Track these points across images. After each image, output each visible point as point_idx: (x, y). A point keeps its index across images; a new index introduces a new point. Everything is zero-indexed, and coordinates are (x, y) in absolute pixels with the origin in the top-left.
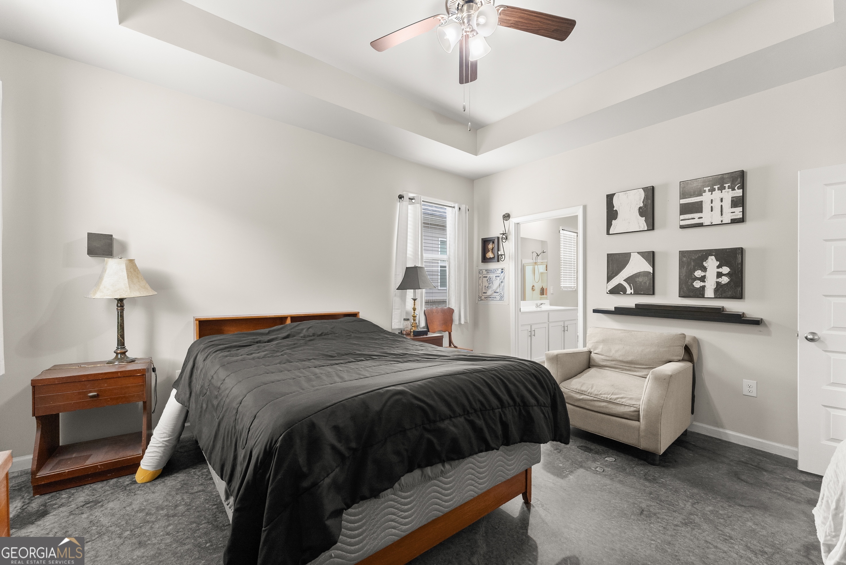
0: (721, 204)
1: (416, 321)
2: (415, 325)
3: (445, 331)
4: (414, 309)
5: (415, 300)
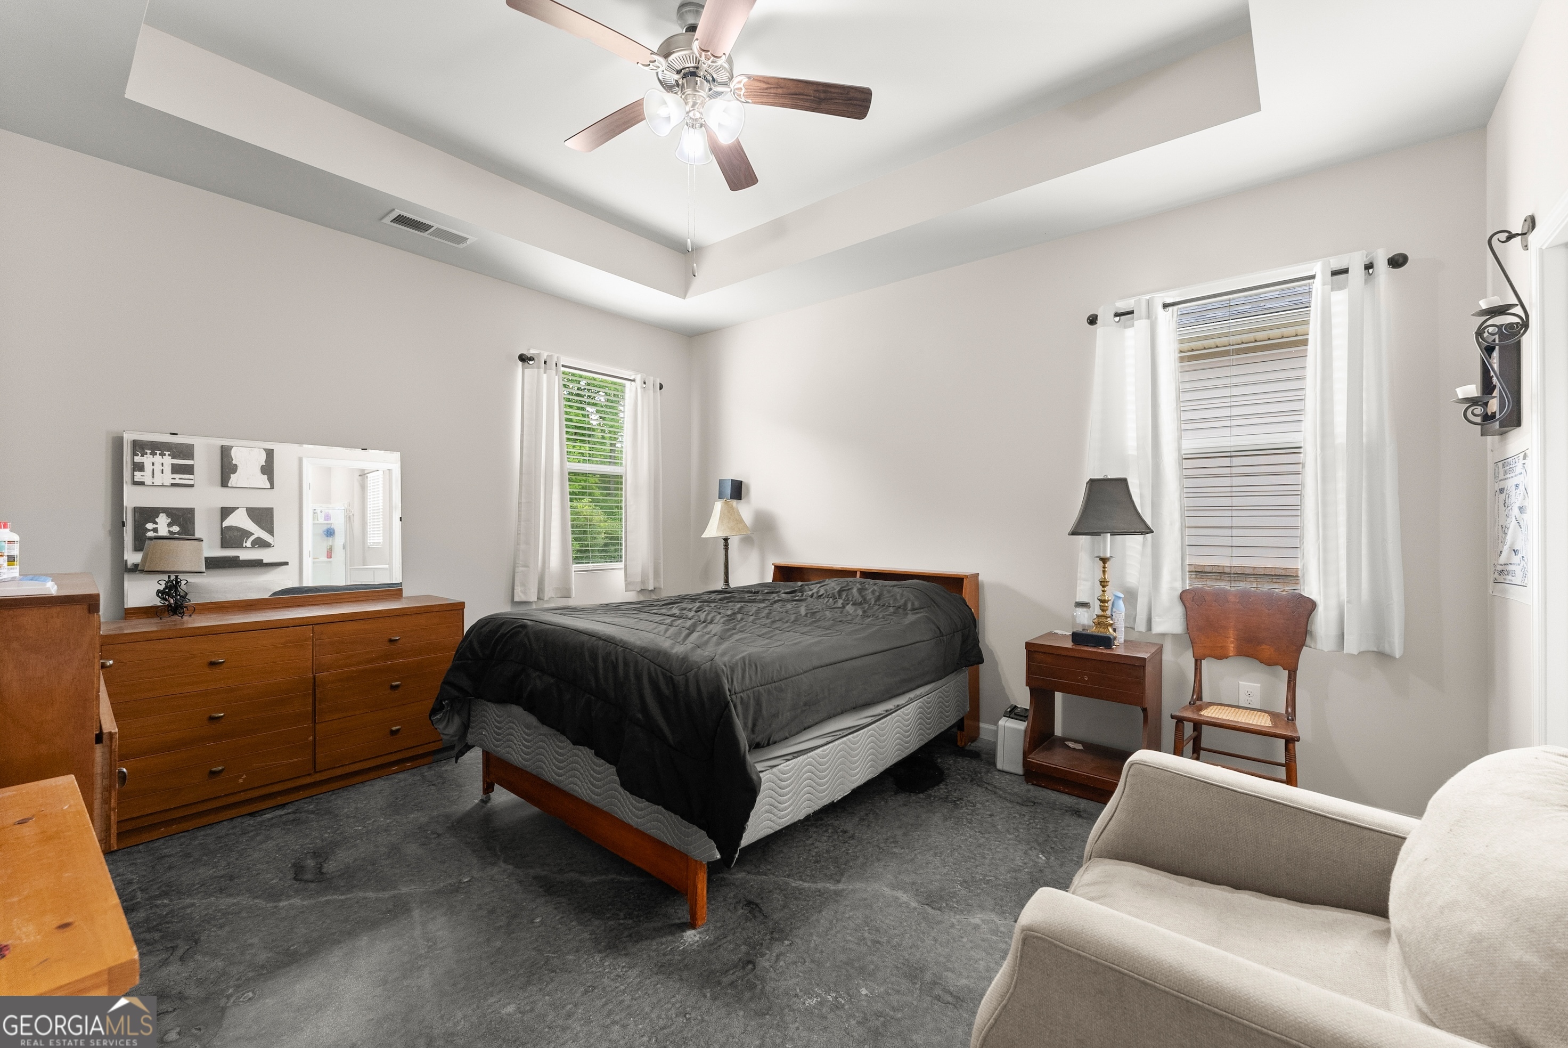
0: (152, 467)
1: (1108, 613)
2: (1101, 621)
3: (1269, 663)
4: (1103, 583)
5: (1104, 560)
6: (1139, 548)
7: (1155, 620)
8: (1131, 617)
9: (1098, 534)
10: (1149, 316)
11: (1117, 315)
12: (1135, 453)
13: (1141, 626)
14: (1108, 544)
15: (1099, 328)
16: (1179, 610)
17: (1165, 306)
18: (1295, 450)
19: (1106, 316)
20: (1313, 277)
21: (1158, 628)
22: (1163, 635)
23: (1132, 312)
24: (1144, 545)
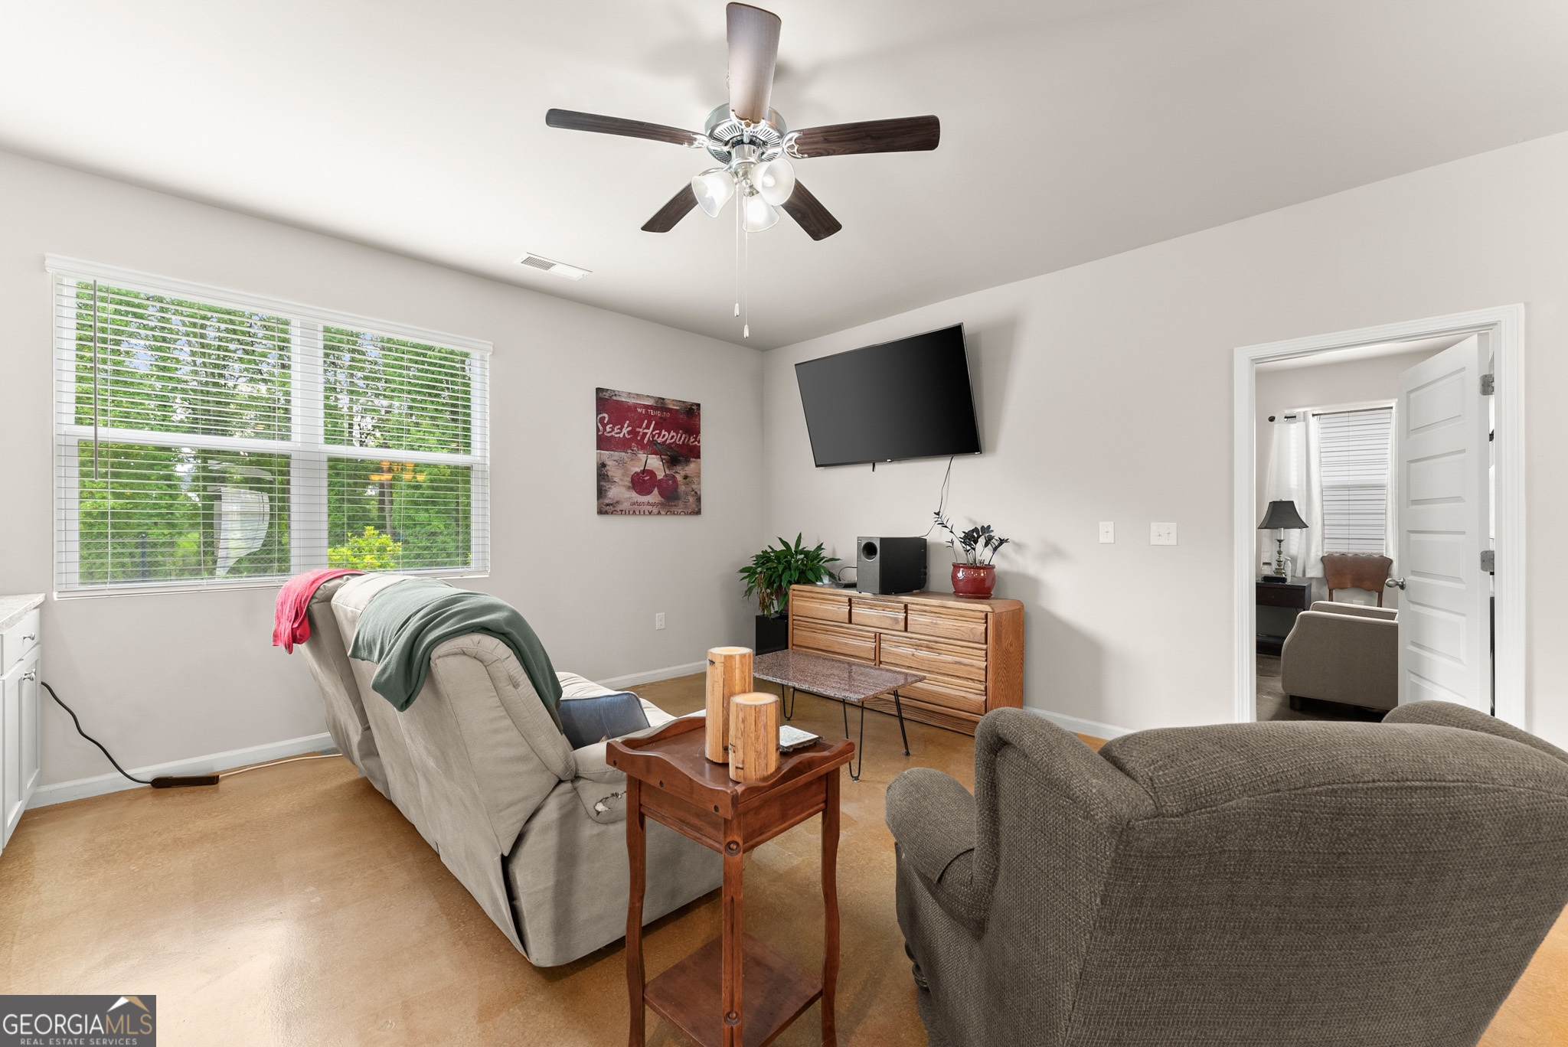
1: (1282, 567)
2: (1278, 571)
3: (1369, 590)
4: (1280, 553)
5: (1280, 541)
6: (1298, 535)
7: (1307, 570)
8: (1294, 571)
9: (1277, 528)
10: (1305, 420)
11: (1286, 417)
12: (1296, 487)
13: (1299, 574)
14: (1283, 533)
15: (1275, 424)
16: (1320, 566)
17: (1313, 415)
18: (1380, 487)
19: (1279, 417)
20: (1392, 408)
21: (1308, 575)
22: (1311, 578)
23: (1295, 417)
24: (1301, 534)
